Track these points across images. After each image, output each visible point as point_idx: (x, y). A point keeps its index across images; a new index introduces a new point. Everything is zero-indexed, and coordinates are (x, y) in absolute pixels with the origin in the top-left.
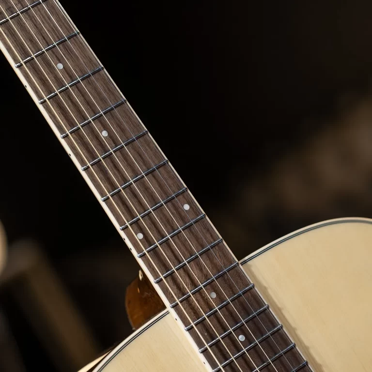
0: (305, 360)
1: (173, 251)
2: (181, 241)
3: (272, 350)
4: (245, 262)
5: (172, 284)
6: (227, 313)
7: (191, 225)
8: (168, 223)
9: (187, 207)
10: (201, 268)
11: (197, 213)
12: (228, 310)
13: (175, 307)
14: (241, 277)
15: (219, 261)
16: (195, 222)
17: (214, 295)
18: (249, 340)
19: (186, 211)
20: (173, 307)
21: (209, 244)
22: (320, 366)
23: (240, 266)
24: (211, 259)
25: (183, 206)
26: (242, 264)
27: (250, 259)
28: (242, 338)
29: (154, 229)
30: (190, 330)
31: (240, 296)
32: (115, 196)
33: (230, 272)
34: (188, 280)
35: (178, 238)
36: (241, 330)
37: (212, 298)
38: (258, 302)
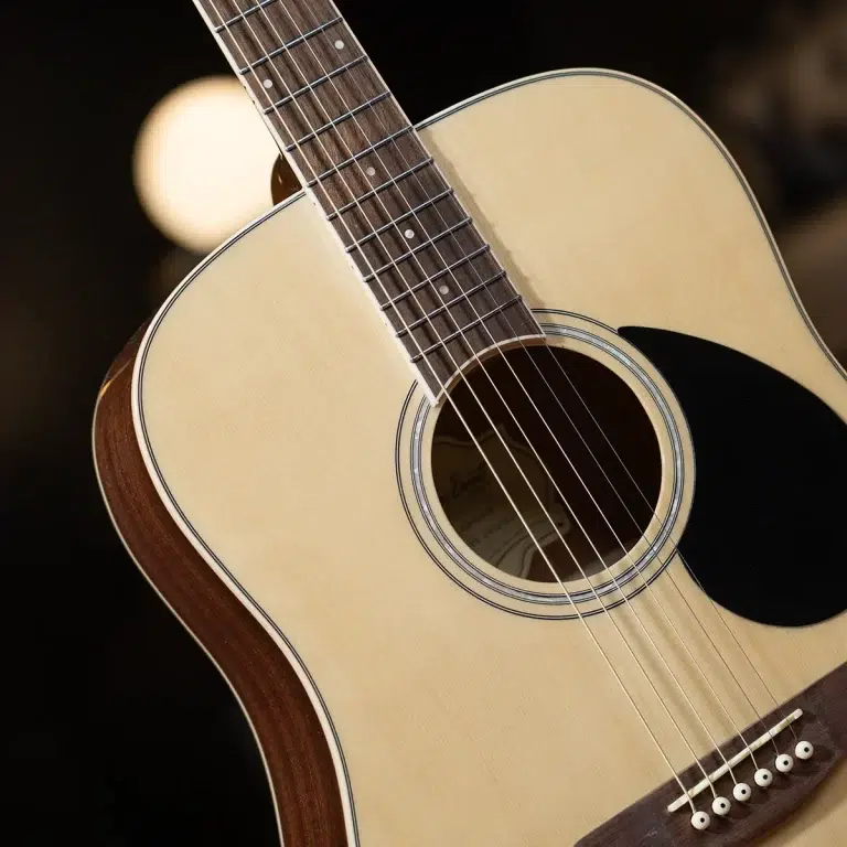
0: (502, 268)
1: (315, 107)
2: (328, 94)
3: (453, 253)
4: (423, 127)
5: (310, 154)
6: (389, 197)
7: (345, 70)
8: (310, 66)
9: (340, 45)
10: (355, 133)
11: (355, 53)
12: (392, 194)
13: (313, 185)
14: (414, 149)
15: (382, 125)
16: (350, 67)
17: (372, 172)
18: (419, 237)
19: (338, 50)
20: (311, 186)
21: (369, 98)
22: (526, 279)
23: (415, 131)
24: (371, 121)
25: (334, 43)
26: (418, 130)
27: (432, 122)
28: (409, 234)
29: (290, 75)
30: (333, 219)
31: (410, 174)
32: (234, 26)
33: (399, 140)
34: (334, 148)
35: (324, 88)
36: (409, 223)
37: (368, 176)
38: (437, 183)
